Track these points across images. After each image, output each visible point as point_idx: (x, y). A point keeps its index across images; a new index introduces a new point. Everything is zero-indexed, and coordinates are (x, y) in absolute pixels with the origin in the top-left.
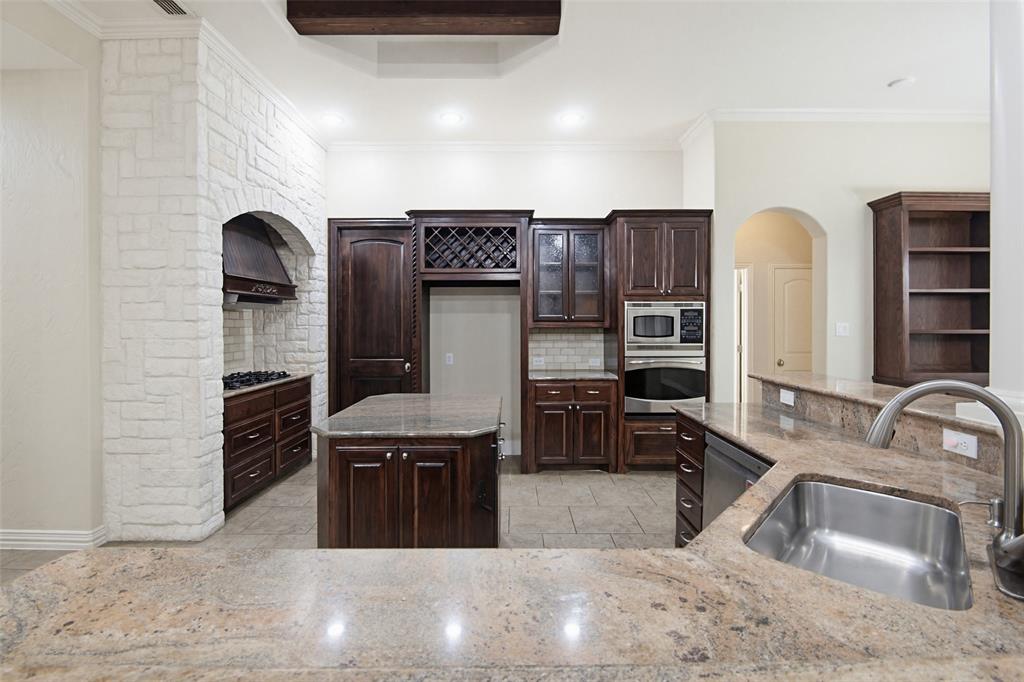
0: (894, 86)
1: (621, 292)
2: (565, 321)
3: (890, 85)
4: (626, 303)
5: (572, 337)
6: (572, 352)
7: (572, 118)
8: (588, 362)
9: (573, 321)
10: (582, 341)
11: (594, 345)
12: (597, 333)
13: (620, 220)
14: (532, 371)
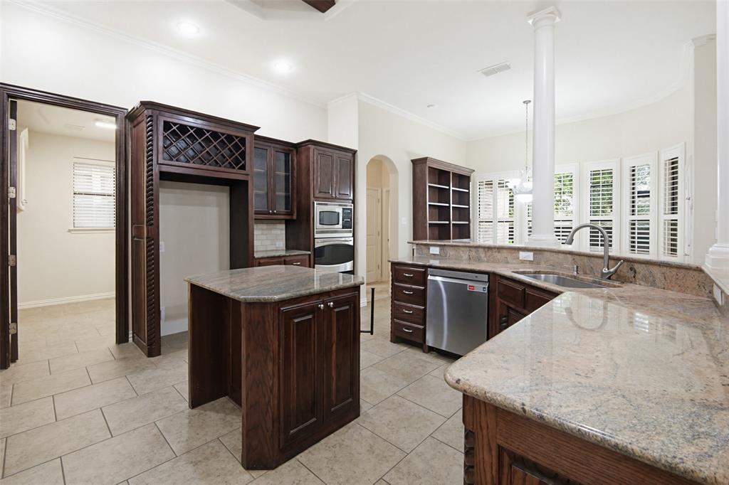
0: (431, 107)
1: (312, 196)
2: (269, 214)
3: (428, 106)
4: (315, 202)
5: (265, 226)
6: (264, 237)
7: (283, 66)
8: (275, 244)
9: (274, 214)
10: (271, 229)
11: (279, 232)
12: (280, 223)
13: (312, 147)
14: (257, 252)
